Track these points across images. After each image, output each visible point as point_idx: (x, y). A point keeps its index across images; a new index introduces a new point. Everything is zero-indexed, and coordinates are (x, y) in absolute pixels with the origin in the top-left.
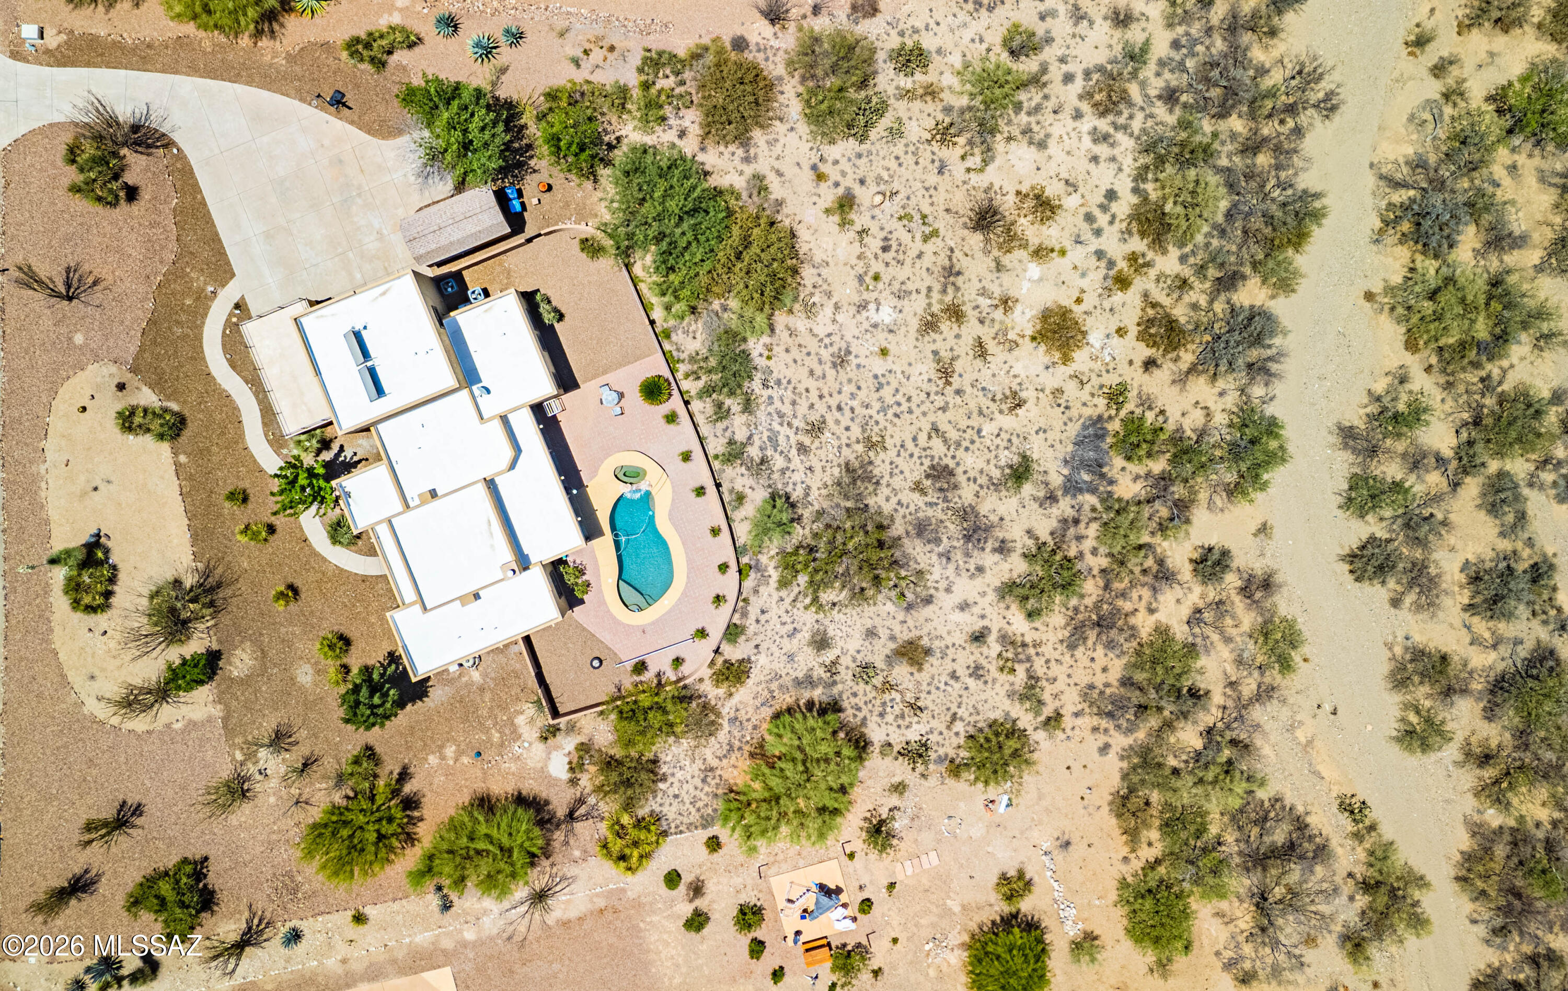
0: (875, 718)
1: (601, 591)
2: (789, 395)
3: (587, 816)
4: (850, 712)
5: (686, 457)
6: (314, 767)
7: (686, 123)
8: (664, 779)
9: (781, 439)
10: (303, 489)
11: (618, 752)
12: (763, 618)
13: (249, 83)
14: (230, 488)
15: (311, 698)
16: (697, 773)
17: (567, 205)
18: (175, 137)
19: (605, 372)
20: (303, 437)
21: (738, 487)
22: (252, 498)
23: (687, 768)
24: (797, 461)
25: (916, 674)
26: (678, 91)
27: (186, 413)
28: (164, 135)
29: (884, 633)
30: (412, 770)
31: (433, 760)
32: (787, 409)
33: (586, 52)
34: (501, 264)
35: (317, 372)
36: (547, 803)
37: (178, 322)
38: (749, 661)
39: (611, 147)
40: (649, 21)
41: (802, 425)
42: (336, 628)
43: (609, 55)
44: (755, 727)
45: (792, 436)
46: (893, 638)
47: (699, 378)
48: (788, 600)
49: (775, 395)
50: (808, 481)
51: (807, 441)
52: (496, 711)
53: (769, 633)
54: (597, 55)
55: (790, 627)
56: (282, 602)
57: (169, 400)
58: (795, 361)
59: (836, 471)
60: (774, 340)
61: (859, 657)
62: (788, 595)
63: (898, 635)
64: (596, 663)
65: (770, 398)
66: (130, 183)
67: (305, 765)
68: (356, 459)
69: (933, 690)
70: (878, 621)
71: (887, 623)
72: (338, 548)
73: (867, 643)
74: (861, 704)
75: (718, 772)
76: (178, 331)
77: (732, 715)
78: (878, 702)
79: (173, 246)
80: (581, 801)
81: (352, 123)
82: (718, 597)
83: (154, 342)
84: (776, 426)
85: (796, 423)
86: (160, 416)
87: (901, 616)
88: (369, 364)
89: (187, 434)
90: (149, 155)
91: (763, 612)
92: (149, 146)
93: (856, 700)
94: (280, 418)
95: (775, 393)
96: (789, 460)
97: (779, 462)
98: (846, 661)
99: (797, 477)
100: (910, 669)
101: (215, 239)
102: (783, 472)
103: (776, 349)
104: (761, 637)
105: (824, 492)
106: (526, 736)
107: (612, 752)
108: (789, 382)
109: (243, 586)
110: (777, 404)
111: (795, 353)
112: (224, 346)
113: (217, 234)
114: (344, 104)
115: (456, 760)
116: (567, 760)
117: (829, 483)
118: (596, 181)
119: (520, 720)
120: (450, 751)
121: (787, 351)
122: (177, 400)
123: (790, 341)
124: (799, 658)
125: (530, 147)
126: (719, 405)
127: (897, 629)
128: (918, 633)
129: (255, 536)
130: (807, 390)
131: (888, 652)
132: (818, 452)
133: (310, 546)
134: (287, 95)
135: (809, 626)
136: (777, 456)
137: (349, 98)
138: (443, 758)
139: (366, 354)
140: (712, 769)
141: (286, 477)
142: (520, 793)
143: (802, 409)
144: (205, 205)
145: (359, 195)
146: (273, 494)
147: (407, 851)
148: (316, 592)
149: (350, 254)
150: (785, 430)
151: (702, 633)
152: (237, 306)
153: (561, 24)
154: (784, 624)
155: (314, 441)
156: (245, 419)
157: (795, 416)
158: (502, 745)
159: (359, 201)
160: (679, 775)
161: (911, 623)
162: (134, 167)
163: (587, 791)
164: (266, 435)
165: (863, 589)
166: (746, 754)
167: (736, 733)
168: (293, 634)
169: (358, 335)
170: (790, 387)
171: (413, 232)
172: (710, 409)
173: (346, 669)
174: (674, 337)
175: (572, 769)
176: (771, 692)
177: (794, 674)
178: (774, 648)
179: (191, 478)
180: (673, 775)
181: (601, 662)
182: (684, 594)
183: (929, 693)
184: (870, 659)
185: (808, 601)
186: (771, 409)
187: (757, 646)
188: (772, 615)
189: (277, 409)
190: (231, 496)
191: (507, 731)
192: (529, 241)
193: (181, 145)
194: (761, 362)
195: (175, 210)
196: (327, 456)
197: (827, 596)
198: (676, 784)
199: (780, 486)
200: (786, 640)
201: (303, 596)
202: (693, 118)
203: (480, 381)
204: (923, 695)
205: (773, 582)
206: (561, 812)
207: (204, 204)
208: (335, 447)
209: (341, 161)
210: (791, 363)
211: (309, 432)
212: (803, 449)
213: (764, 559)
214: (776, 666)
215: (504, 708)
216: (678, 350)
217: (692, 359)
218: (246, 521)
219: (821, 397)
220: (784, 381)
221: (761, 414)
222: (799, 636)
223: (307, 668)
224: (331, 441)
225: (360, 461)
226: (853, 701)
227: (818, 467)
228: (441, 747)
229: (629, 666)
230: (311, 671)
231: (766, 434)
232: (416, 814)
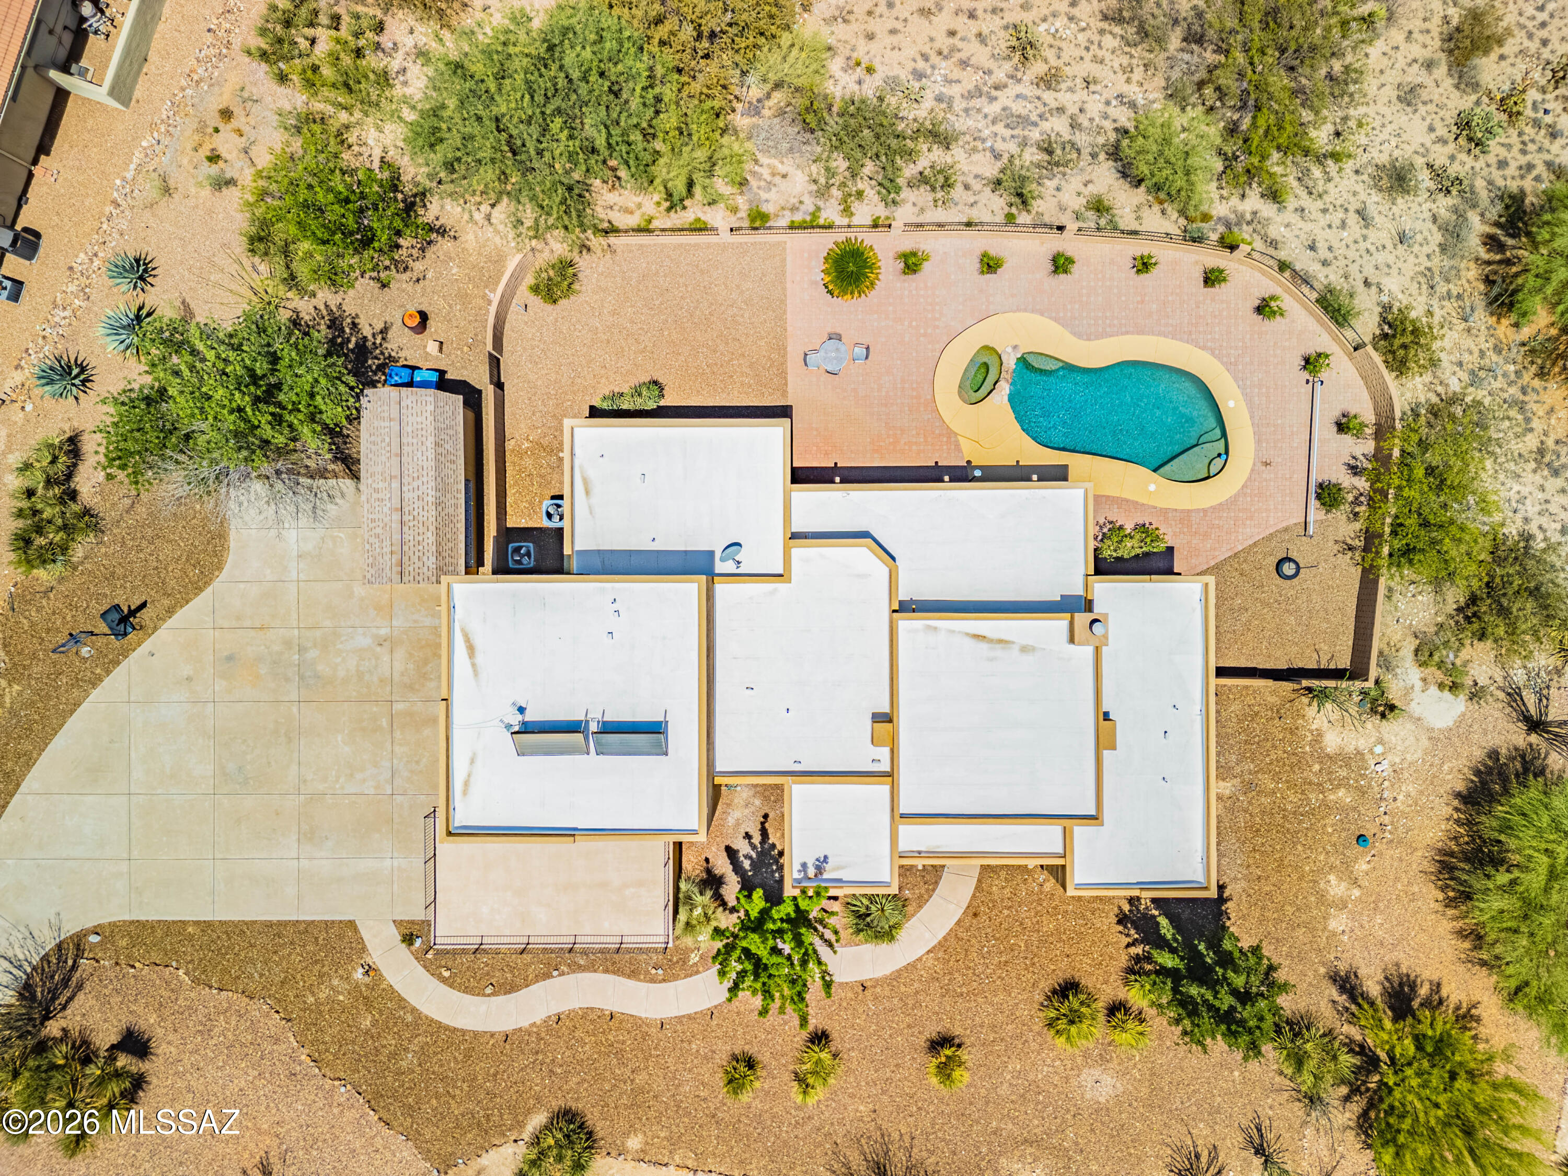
0: (1556, 147)
1: (1164, 512)
2: (945, 67)
3: (1543, 697)
4: (1528, 184)
5: (990, 265)
6: (1270, 1136)
7: (408, 42)
8: (1527, 538)
9: (1018, 108)
10: (775, 951)
11: (1455, 596)
12: (1323, 253)
13: (29, 763)
14: (719, 1079)
15: (1144, 1091)
16: (1538, 478)
17: (464, 297)
18: (70, 928)
19: (782, 350)
20: (683, 917)
21: (1078, 203)
22: (752, 1050)
23: (1525, 491)
24: (1068, 99)
25: (1505, 50)
26: (344, 33)
27: (557, 1104)
28: (59, 947)
29: (1416, 75)
30: (1342, 967)
31: (1338, 922)
32: (970, 79)
33: (214, 158)
34: (521, 454)
35: (569, 833)
36: (1494, 754)
37: (393, 1055)
38: (1387, 308)
39: (394, 184)
40: (209, 38)
41: (1008, 66)
42: (1039, 997)
43: (234, 123)
44: (1497, 350)
45: (1019, 89)
46: (1429, 65)
47: (860, 194)
48: (1306, 201)
49: (938, 89)
50: (1109, 94)
51: (1038, 68)
52: (1298, 777)
53: (1352, 254)
54: (227, 144)
55: (1352, 219)
56: (956, 1074)
57: (521, 1125)
58: (893, 32)
59: (1110, 42)
60: (844, 51)
61: (1441, 131)
62: (1296, 196)
63: (1427, 54)
64: (1289, 569)
65: (939, 99)
66: (114, 1039)
67: (1260, 1151)
68: (757, 840)
69: (1544, 33)
70: (1392, 77)
71: (1401, 63)
72: (902, 935)
73: (1422, 109)
74: (1523, 160)
75: (1550, 442)
76: (409, 1060)
77: (1465, 377)
78: (1529, 130)
79: (257, 1009)
80: (1514, 695)
81: (170, 611)
82: (1259, 310)
83: (410, 1111)
84: (993, 109)
85: (1000, 75)
86: (542, 1153)
87: (1397, 36)
88: (593, 727)
89: (594, 1119)
90: (80, 987)
91: (1312, 248)
92: (66, 982)
93: (1513, 165)
94: (630, 941)
95: (934, 87)
96: (1061, 110)
97: (1058, 126)
98: (1440, 156)
99: (1095, 107)
100: (1494, 56)
101: (275, 929)
102: (1074, 125)
103: (857, 55)
104: (1353, 269)
105: (1138, 74)
106: (1362, 744)
107: (1451, 607)
108: (925, 57)
109: (898, 1128)
110: (955, 91)
111: (878, 26)
112: (467, 990)
113: (269, 925)
114: (133, 613)
115: (1355, 882)
116: (1433, 690)
117: (1125, 60)
118: (442, 231)
119: (1332, 741)
120: (1336, 887)
121: (870, 37)
122: (529, 1112)
123: (854, 26)
124: (1408, 225)
125: (335, 323)
126: (923, 179)
127: (1416, 51)
128: (1437, 20)
129: (820, 1071)
130: (952, 33)
131: (1448, 83)
132: (1065, 57)
133: (877, 982)
134: (77, 705)
135: (1359, 188)
136: (1046, 126)
137: (126, 599)
138: (1342, 905)
139: (572, 728)
140: (1541, 452)
141: (742, 975)
142: (1458, 795)
143: (980, 55)
144: (209, 924)
145: (302, 650)
146: (764, 1012)
147: (1483, 1031)
148: (961, 1004)
149: (398, 707)
150: (1005, 98)
151: (1310, 363)
152: (409, 939)
153: (149, 189)
154: (1343, 224)
155: (698, 899)
156: (610, 1006)
157: (989, 72)
158: (1362, 792)
159: (312, 654)
160: (1531, 509)
161: (1416, 24)
162: (89, 1022)
163: (1498, 675)
164: (653, 981)
165: (1330, 77)
166: (1537, 383)
167: (1497, 385)
168: (1018, 1075)
169: (527, 729)
170: (934, 59)
171: (388, 562)
172: (923, 195)
173: (1116, 1009)
174: (767, 208)
175: (1454, 687)
176: (1449, 295)
177: (1433, 247)
178: (1381, 258)
179: (674, 1143)
180: (1526, 520)
181: (1289, 559)
182: (1230, 366)
183: (1545, 43)
184: (1450, 116)
185: (1317, 172)
186: (959, 105)
187: (1367, 283)
188: (1323, 237)
189: (612, 942)
190: (734, 1083)
191: (1343, 773)
192: (499, 386)
193: (89, 924)
194: (869, 89)
195: (196, 981)
196: (731, 889)
197: (1321, 137)
198: (1544, 521)
199: (1101, 140)
200: (1372, 234)
201: (957, 1031)
202: (405, 27)
203: (711, 554)
204: (1546, 54)
205: (1267, 209)
206: (1517, 736)
207: (206, 926)
208: (723, 866)
209: (230, 658)
210: (895, 39)
211: (678, 902)
212: (1049, 81)
213: (1220, 210)
214: (1410, 268)
215: (1298, 762)
216: (794, 209)
217: (823, 193)
218: (787, 1077)
219: (972, 15)
220: (921, 65)
221: (961, 124)
222: (1372, 210)
223: (1088, 1076)
224: (708, 871)
225: (764, 833)
226: (1512, 170)
227: (1087, 68)
228: (1322, 897)
229: (1316, 513)
230: (1096, 1072)
231: (1000, 128)
232: (1424, 991)
